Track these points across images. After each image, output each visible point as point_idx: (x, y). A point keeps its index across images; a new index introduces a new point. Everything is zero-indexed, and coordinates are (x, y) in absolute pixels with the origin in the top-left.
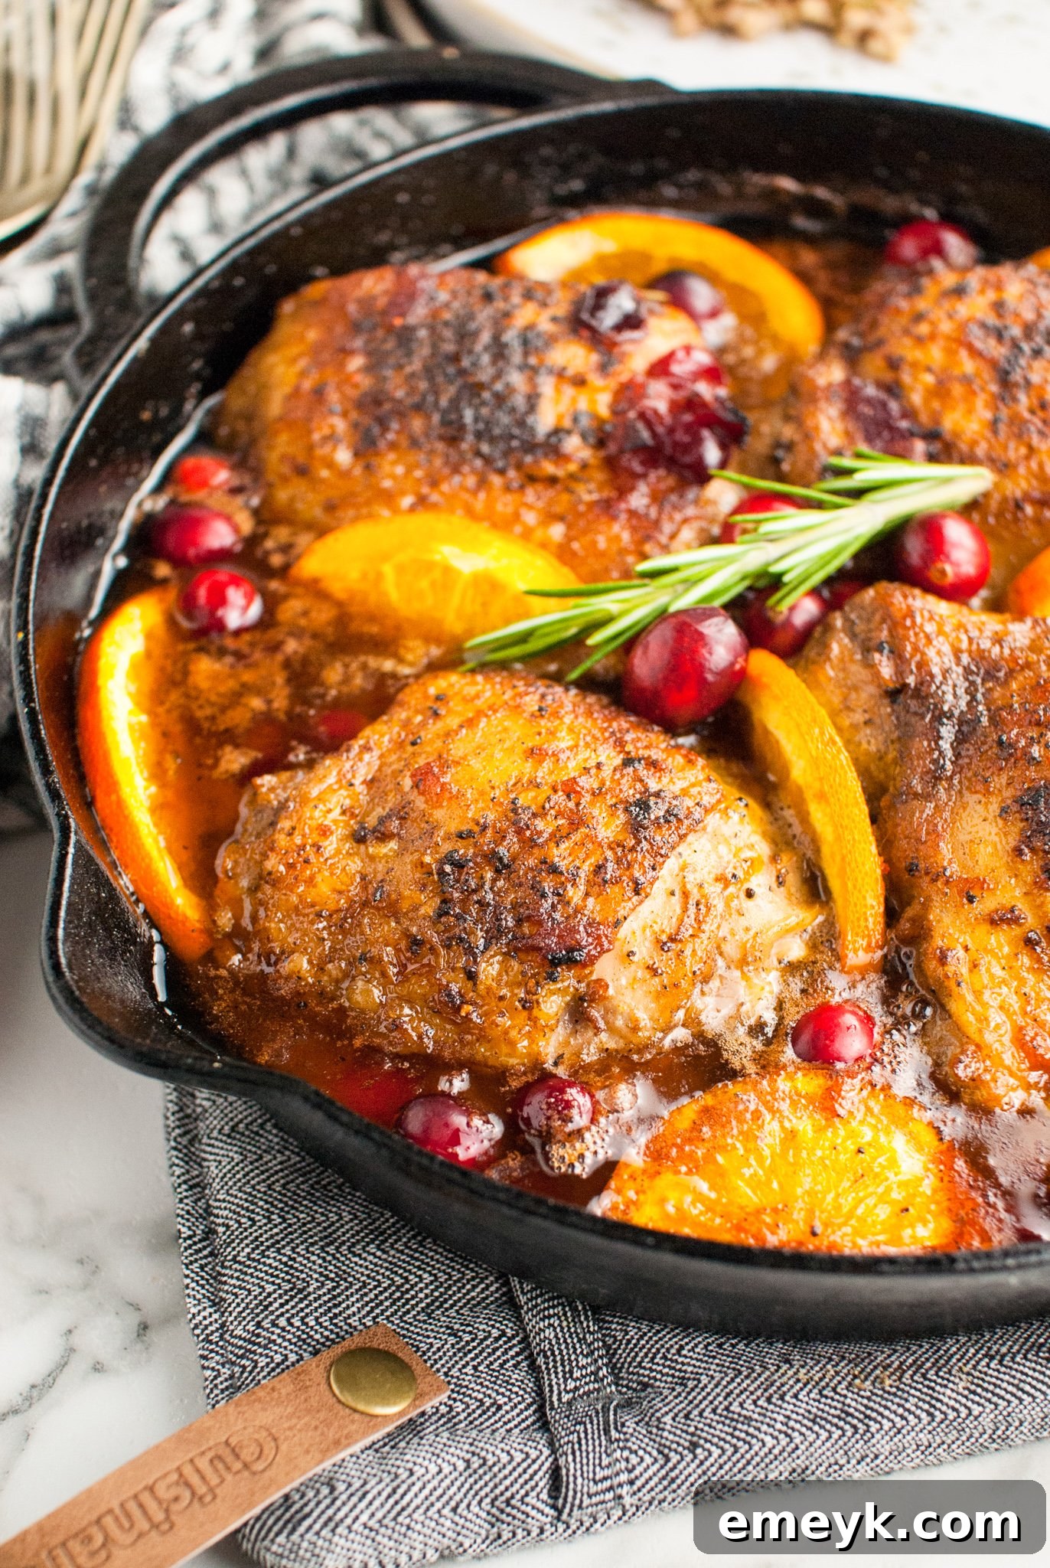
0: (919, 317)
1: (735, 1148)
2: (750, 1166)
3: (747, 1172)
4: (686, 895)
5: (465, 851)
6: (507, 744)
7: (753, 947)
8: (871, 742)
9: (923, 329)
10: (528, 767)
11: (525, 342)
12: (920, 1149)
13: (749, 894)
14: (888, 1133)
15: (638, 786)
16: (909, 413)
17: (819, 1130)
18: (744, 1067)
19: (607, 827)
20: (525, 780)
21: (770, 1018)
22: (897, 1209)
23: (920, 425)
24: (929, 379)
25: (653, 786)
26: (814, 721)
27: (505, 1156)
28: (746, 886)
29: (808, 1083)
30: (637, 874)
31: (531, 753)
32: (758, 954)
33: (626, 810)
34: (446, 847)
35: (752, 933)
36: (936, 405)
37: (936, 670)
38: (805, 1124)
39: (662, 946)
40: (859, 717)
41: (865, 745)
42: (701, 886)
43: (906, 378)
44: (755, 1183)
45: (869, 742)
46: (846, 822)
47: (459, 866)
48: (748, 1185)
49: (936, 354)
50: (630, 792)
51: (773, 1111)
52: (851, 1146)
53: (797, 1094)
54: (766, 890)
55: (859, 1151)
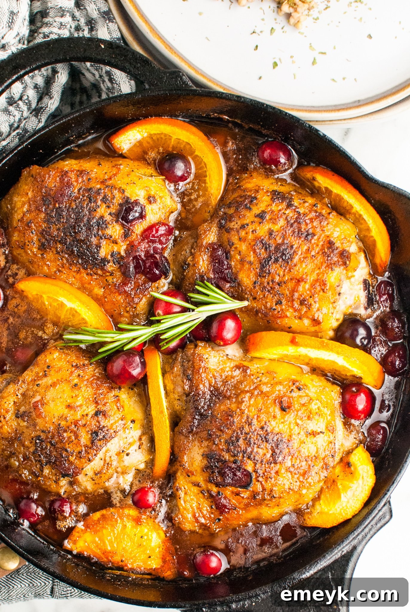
1: (108, 529)
2: (111, 536)
3: (109, 538)
4: (105, 460)
5: (43, 436)
6: (62, 400)
8: (178, 406)
10: (66, 411)
11: (98, 225)
12: (160, 537)
13: (128, 455)
14: (152, 532)
15: (97, 423)
16: (230, 267)
17: (133, 527)
18: (116, 504)
19: (84, 439)
20: (64, 417)
21: (127, 488)
22: (148, 556)
25: (102, 424)
26: (158, 403)
27: (44, 521)
28: (128, 452)
29: (133, 512)
30: (90, 457)
31: (69, 407)
33: (91, 434)
34: (38, 433)
36: (239, 268)
37: (201, 392)
38: (129, 525)
39: (96, 474)
40: (176, 397)
41: (176, 406)
42: (111, 457)
44: (111, 542)
47: (42, 441)
48: (109, 542)
50: (94, 428)
51: (121, 519)
52: (140, 535)
53: (129, 515)
54: (134, 451)
55: (142, 537)
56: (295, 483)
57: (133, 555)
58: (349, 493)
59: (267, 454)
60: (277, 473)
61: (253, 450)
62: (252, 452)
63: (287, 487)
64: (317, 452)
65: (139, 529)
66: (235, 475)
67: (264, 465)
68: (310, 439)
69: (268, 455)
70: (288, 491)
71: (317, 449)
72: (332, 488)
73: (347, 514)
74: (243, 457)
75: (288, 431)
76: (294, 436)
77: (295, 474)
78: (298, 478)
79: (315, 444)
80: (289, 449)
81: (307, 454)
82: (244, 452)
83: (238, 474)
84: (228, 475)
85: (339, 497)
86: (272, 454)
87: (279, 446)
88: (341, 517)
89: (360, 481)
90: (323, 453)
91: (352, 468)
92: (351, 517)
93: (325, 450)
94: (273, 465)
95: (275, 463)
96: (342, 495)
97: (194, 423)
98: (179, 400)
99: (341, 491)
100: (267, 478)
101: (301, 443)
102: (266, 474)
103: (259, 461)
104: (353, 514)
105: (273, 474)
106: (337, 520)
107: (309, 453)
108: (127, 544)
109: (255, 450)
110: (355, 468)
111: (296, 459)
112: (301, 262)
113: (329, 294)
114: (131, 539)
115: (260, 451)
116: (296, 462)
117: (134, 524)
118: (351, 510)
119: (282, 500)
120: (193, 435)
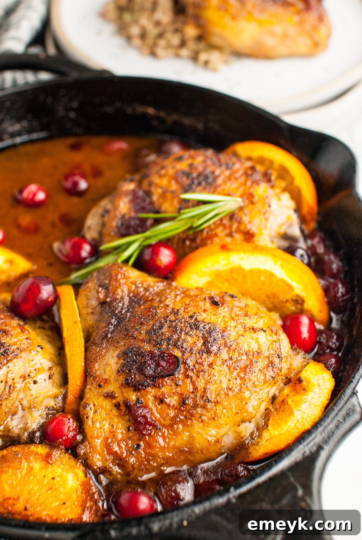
0: (163, 168)
4: (6, 382)
7: (33, 402)
8: (91, 320)
9: (163, 172)
12: (77, 479)
13: (35, 382)
16: (151, 203)
17: (42, 468)
22: (62, 503)
23: (154, 208)
24: (160, 191)
28: (35, 379)
29: (42, 450)
32: (35, 405)
35: (34, 397)
36: (161, 200)
38: (37, 466)
40: (90, 310)
41: (89, 321)
42: (13, 379)
43: (153, 189)
45: (90, 320)
46: (74, 353)
49: (164, 182)
52: (51, 476)
53: (37, 454)
54: (43, 381)
55: (53, 478)
56: (234, 381)
57: (40, 501)
58: (304, 407)
59: (198, 343)
60: (211, 365)
61: (180, 337)
62: (178, 340)
63: (224, 385)
64: (259, 349)
65: (50, 470)
66: (158, 365)
67: (194, 355)
68: (249, 335)
69: (200, 344)
70: (226, 391)
71: (259, 345)
72: (282, 408)
73: (304, 425)
74: (168, 344)
75: (222, 323)
76: (229, 328)
77: (235, 368)
78: (238, 375)
79: (257, 341)
80: (224, 339)
81: (247, 349)
82: (169, 339)
83: (163, 364)
84: (149, 365)
85: (292, 413)
86: (204, 343)
87: (212, 334)
88: (297, 430)
89: (317, 390)
90: (267, 352)
91: (304, 383)
92: (309, 427)
93: (268, 348)
94: (205, 355)
95: (209, 352)
96: (295, 411)
97: (109, 328)
98: (92, 313)
99: (293, 406)
100: (198, 372)
101: (239, 336)
102: (197, 366)
103: (189, 350)
104: (311, 423)
105: (206, 367)
106: (293, 436)
107: (249, 348)
108: (33, 487)
109: (183, 337)
110: (308, 382)
111: (234, 350)
112: (225, 182)
113: (259, 205)
114: (40, 482)
115: (189, 339)
116: (233, 355)
117: (43, 464)
118: (309, 420)
119: (219, 408)
120: (108, 341)
